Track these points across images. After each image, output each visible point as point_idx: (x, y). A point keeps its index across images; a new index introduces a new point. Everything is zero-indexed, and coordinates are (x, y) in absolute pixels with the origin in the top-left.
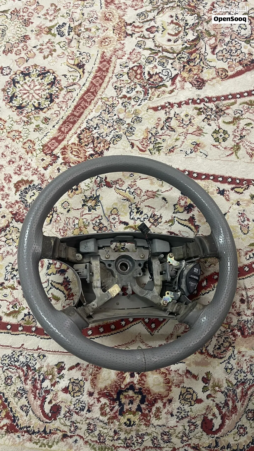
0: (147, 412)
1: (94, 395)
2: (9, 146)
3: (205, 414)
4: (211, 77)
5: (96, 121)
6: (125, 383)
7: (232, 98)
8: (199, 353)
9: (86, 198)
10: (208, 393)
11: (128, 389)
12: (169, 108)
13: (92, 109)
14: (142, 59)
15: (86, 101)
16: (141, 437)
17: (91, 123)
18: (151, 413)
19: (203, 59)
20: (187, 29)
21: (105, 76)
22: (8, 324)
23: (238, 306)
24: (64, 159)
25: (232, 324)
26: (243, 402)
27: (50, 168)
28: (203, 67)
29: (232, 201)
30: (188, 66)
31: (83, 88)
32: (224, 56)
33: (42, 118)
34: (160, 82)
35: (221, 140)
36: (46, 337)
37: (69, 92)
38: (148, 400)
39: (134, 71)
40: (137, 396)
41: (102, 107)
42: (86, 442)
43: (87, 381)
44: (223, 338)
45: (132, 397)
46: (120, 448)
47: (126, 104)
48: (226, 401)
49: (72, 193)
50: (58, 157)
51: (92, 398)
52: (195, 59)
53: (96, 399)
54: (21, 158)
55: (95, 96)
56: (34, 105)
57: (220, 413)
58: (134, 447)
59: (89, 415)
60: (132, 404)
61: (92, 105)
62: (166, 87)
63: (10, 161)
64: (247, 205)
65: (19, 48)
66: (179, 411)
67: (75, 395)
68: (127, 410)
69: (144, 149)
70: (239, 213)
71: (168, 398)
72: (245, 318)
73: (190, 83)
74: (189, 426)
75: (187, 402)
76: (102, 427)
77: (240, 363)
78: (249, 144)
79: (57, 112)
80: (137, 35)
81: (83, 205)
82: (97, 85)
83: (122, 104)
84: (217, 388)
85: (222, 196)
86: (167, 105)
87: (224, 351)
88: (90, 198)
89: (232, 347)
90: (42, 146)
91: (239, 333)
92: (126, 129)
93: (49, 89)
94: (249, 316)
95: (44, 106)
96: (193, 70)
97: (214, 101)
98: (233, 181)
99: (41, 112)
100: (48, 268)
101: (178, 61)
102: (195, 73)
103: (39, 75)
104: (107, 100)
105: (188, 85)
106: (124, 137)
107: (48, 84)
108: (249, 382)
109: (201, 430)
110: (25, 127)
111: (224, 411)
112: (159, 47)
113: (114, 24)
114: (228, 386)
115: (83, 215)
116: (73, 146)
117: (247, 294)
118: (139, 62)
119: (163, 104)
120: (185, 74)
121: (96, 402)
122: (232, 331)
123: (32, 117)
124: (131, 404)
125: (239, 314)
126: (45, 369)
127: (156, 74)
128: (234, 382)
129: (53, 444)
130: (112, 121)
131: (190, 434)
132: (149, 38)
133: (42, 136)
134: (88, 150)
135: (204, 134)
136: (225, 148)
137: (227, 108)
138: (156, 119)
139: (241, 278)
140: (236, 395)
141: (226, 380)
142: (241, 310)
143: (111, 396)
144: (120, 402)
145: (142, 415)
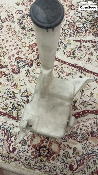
0: (49, 157)
1: (30, 147)
2: (16, 42)
3: (71, 163)
6: (43, 145)
8: (74, 139)
10: (74, 155)
11: (44, 147)
12: (82, 42)
14: (75, 20)
16: (45, 166)
18: (51, 158)
20: (95, 13)
22: (2, 113)
23: (92, 125)
24: (37, 52)
25: (89, 131)
26: (87, 161)
27: (31, 55)
30: (93, 27)
33: (31, 34)
34: (81, 31)
36: (16, 121)
38: (50, 153)
39: (71, 24)
40: (47, 150)
42: (24, 164)
43: (28, 141)
44: (84, 136)
45: (45, 151)
46: (36, 169)
48: (80, 160)
49: (37, 67)
50: (35, 51)
51: (29, 148)
52: (96, 25)
53: (30, 149)
54: (20, 48)
56: (29, 28)
57: (77, 164)
58: (41, 170)
59: (27, 154)
60: (44, 153)
62: (83, 33)
63: (15, 48)
65: (28, 4)
66: (62, 160)
67: (23, 145)
68: (42, 155)
69: (69, 56)
71: (58, 154)
72: (94, 130)
73: (92, 34)
74: (64, 166)
75: (65, 157)
76: (31, 160)
77: (88, 146)
80: (75, 10)
81: (40, 73)
83: (64, 36)
84: (78, 154)
85: (95, 81)
86: (81, 40)
87: (83, 140)
89: (87, 140)
90: (29, 45)
91: (90, 135)
92: (63, 46)
94: (96, 129)
95: (33, 30)
96: (94, 29)
99: (31, 32)
100: (22, 94)
101: (89, 24)
102: (95, 30)
105: (91, 35)
106: (62, 49)
108: (90, 154)
109: (69, 169)
110: (24, 36)
111: (79, 163)
112: (83, 17)
113: (67, 4)
114: (82, 154)
117: (96, 121)
118: (74, 21)
119: (80, 40)
120: (91, 30)
121: (31, 150)
122: (88, 133)
123: (27, 33)
125: (92, 128)
126: (13, 133)
127: (80, 27)
128: (85, 153)
129: (10, 162)
130: (59, 42)
131: (64, 169)
132: (80, 13)
133: (30, 41)
135: (93, 56)
138: (76, 45)
139: (96, 114)
140: (84, 158)
141: (82, 152)
142: (93, 126)
143: (37, 148)
144: (40, 151)
145: (47, 158)
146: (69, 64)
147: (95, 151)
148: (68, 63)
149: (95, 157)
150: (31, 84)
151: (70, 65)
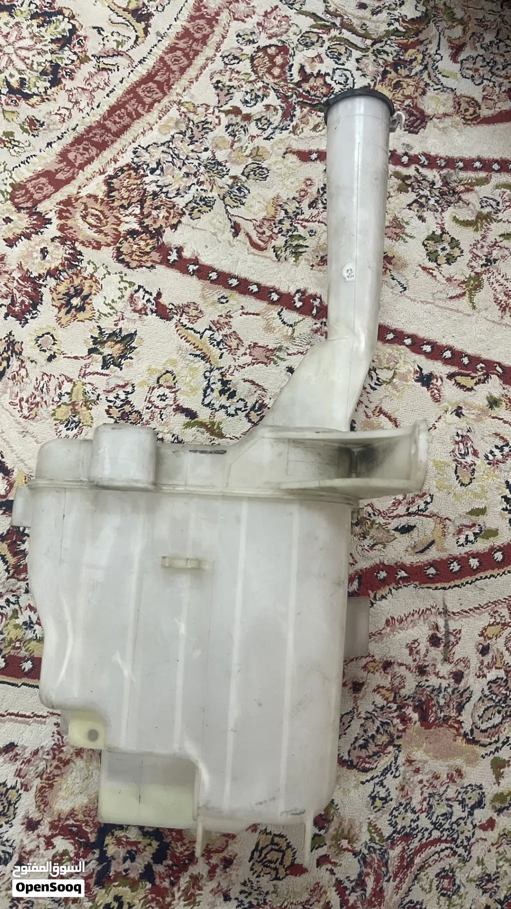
0: (166, 884)
1: (41, 828)
3: (308, 901)
4: (442, 110)
5: (157, 154)
7: (480, 169)
9: (101, 333)
10: (322, 851)
13: (152, 122)
14: (290, 33)
15: (140, 101)
17: (146, 157)
18: (175, 889)
19: (429, 66)
21: (197, 53)
23: (423, 652)
24: (62, 228)
25: (403, 692)
26: (401, 882)
27: (23, 243)
28: (427, 85)
29: (446, 404)
30: (393, 74)
31: (139, 68)
32: (476, 70)
33: (23, 117)
34: (325, 96)
35: (442, 260)
37: (104, 69)
38: (173, 856)
39: (269, 55)
40: (148, 841)
41: (177, 123)
43: (26, 790)
44: (378, 723)
45: (136, 843)
47: (236, 128)
48: (360, 875)
49: (69, 316)
50: (49, 222)
51: (33, 835)
52: (411, 61)
53: (42, 840)
55: (165, 94)
56: (8, 84)
57: (343, 903)
60: (133, 859)
61: (155, 113)
64: (479, 419)
66: (246, 889)
68: (118, 874)
69: (262, 244)
70: (458, 435)
71: (224, 854)
72: (434, 681)
75: (268, 870)
77: (407, 787)
78: (502, 281)
79: (63, 111)
81: (91, 351)
82: (174, 68)
83: (228, 127)
84: (345, 843)
85: (425, 388)
87: (375, 754)
88: (110, 335)
89: (394, 746)
90: (12, 185)
91: (415, 716)
92: (227, 188)
93: (53, 52)
94: (443, 677)
95: (34, 90)
96: (405, 85)
97: (442, 168)
98: (456, 357)
99: (22, 103)
101: (372, 57)
102: (407, 92)
103: (34, 16)
104: (192, 109)
106: (219, 205)
107: (53, 41)
108: (420, 835)
111: (352, 899)
112: (335, 15)
114: (372, 840)
115: (85, 375)
116: (91, 202)
117: (446, 625)
118: (284, 38)
119: (322, 148)
121: (43, 846)
122: (400, 708)
124: (128, 862)
125: (422, 671)
127: (319, 74)
128: (387, 831)
130: (196, 163)
133: (16, 161)
134: (127, 219)
135: (407, 239)
136: (449, 280)
137: (468, 190)
138: (303, 179)
139: (439, 585)
140: (386, 864)
141: (370, 823)
142: (429, 661)
143: (83, 834)
144: (103, 853)
145: (152, 891)
146: (263, 293)
147: (444, 809)
148: (258, 285)
149: (447, 852)
150: (31, 429)
151: (275, 297)
